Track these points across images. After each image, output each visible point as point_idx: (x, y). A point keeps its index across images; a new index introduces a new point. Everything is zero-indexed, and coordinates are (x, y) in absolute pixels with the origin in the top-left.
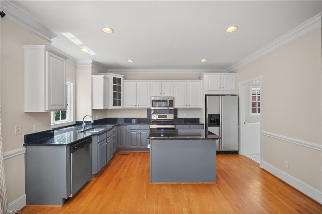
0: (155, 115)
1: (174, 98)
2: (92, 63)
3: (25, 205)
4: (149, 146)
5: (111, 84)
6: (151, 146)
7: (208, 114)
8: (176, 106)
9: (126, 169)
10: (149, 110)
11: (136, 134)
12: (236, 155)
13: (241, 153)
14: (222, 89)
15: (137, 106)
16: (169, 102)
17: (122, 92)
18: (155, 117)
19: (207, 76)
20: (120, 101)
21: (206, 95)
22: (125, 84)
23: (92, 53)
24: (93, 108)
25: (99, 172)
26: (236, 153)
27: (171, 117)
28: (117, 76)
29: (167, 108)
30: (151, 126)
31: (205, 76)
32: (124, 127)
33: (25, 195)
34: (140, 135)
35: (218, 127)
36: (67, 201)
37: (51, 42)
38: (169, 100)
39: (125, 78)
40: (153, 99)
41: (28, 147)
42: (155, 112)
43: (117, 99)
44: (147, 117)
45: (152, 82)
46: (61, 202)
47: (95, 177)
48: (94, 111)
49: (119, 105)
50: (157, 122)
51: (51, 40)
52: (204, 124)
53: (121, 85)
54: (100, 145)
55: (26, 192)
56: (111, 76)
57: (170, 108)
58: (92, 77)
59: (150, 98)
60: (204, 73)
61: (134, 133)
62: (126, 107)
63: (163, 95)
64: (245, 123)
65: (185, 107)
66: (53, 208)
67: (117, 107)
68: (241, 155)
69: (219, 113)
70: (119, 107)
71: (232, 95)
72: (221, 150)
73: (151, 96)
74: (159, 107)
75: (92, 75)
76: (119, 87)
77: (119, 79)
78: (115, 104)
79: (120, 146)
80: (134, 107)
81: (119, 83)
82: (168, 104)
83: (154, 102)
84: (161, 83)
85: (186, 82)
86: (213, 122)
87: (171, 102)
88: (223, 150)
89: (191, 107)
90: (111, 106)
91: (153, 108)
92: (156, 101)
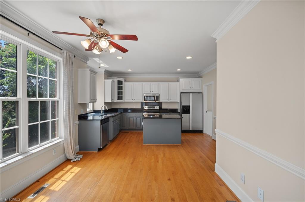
0: (146, 106)
1: (159, 94)
2: (104, 72)
3: (78, 151)
4: (142, 124)
5: (116, 85)
6: (144, 124)
7: (182, 106)
8: (161, 100)
9: (128, 140)
10: (142, 103)
11: (133, 119)
12: (202, 133)
13: (205, 132)
14: (192, 89)
15: (134, 100)
16: (156, 97)
17: (123, 90)
18: (146, 108)
19: (181, 80)
20: (122, 97)
21: (181, 93)
22: (125, 85)
23: (107, 66)
24: (105, 101)
25: (113, 139)
26: (201, 132)
27: (157, 108)
28: (120, 79)
29: (154, 102)
30: (143, 114)
31: (180, 79)
32: (125, 114)
33: (78, 146)
34: (136, 120)
35: (189, 115)
36: (100, 150)
37: (87, 63)
38: (156, 96)
39: (125, 81)
40: (144, 95)
41: (80, 121)
42: (147, 104)
43: (120, 95)
44: (140, 108)
45: (144, 83)
46: (97, 149)
47: (110, 142)
48: (106, 103)
49: (122, 99)
50: (148, 111)
51: (87, 62)
52: (179, 113)
53: (123, 86)
54: (113, 123)
55: (79, 145)
56: (116, 80)
57: (157, 102)
58: (104, 81)
59: (143, 94)
60: (180, 78)
61: (132, 118)
62: (126, 101)
63: (152, 93)
64: (207, 112)
65: (167, 101)
66: (93, 153)
67: (120, 101)
68: (204, 133)
69: (189, 105)
70: (121, 101)
71: (199, 93)
72: (190, 130)
73: (144, 93)
74: (149, 101)
75: (104, 79)
76: (122, 87)
77: (122, 82)
78: (118, 99)
79: (122, 127)
80: (132, 101)
81: (122, 84)
82: (155, 99)
83: (145, 98)
84: (151, 84)
85: (168, 84)
86: (185, 111)
87: (158, 98)
88: (192, 130)
89: (171, 101)
90: (116, 100)
91: (144, 102)
92: (147, 96)
